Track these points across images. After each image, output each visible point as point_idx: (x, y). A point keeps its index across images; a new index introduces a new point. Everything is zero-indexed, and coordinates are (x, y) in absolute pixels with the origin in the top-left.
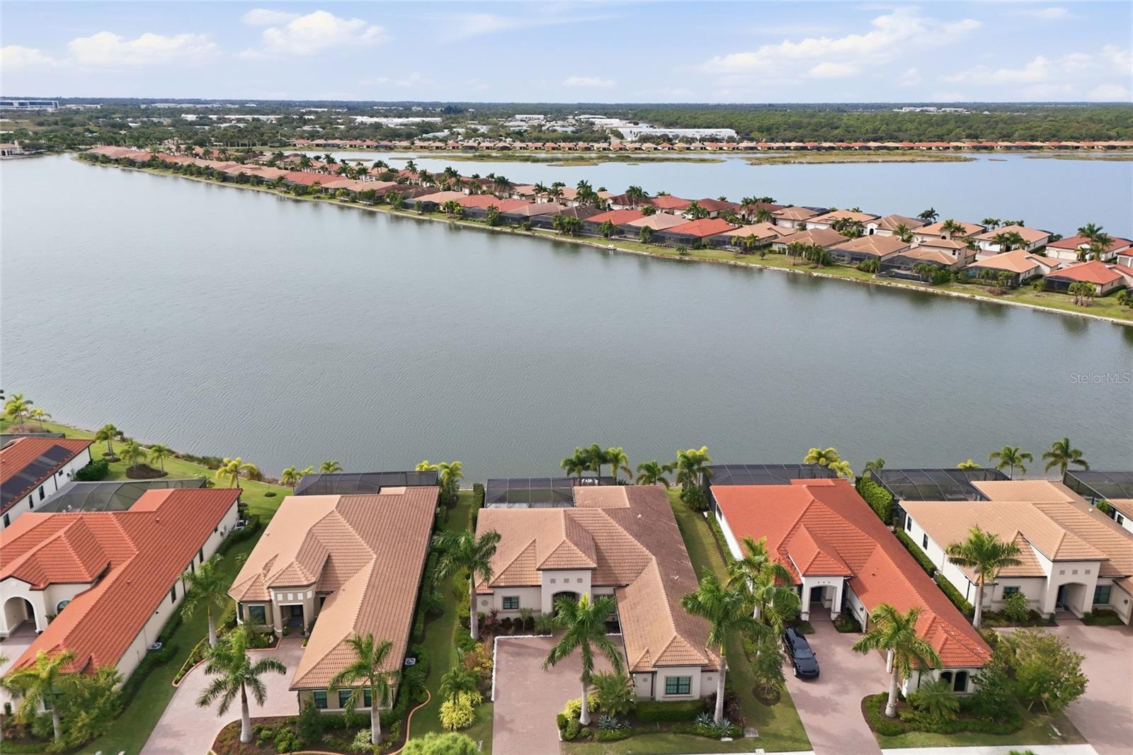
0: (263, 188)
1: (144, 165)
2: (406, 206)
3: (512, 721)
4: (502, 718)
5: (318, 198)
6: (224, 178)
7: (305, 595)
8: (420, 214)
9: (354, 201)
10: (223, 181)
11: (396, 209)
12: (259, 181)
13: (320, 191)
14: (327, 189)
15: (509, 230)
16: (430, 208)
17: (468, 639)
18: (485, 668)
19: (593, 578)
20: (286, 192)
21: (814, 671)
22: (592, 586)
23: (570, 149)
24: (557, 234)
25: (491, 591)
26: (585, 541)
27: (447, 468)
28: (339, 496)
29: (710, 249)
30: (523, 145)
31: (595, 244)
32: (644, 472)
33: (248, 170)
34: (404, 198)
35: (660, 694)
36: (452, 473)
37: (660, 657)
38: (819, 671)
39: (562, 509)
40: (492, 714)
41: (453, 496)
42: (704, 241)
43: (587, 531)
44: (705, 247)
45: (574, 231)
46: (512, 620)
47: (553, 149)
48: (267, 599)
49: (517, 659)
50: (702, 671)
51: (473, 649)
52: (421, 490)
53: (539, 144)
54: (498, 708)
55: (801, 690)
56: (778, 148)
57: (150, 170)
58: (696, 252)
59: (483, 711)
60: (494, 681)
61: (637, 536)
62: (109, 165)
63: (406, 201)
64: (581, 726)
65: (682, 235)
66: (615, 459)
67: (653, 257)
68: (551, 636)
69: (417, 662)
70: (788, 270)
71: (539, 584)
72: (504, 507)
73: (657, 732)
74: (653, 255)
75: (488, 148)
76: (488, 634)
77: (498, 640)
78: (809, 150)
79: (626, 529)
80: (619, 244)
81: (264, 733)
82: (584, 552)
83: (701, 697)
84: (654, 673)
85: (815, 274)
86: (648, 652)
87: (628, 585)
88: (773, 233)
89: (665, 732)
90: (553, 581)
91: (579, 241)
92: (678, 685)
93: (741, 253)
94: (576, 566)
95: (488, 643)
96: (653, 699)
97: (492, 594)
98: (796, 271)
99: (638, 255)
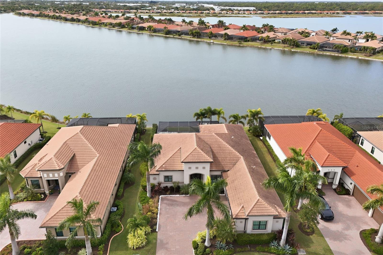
0: (80, 23)
1: (37, 16)
2: (133, 28)
3: (167, 243)
4: (161, 241)
5: (101, 26)
6: (66, 20)
7: (59, 175)
8: (138, 31)
9: (114, 27)
10: (66, 21)
11: (129, 29)
12: (79, 21)
13: (101, 24)
14: (104, 23)
15: (172, 36)
16: (142, 29)
17: (146, 197)
18: (153, 213)
19: (211, 167)
20: (89, 24)
21: (331, 217)
22: (210, 171)
23: (195, 13)
24: (191, 37)
25: (158, 173)
26: (206, 148)
27: (140, 116)
28: (82, 126)
29: (251, 42)
30: (178, 11)
31: (206, 41)
32: (232, 119)
33: (75, 16)
34: (132, 25)
35: (249, 229)
36: (142, 118)
37: (251, 211)
38: (334, 217)
39: (195, 133)
40: (156, 239)
41: (144, 130)
42: (248, 39)
43: (207, 144)
44: (249, 41)
45: (197, 36)
46: (169, 187)
47: (189, 13)
48: (39, 176)
49: (171, 207)
50: (274, 218)
51: (148, 202)
52: (127, 125)
53: (184, 11)
54: (160, 235)
55: (325, 227)
56: (272, 13)
57: (40, 18)
58: (245, 43)
59: (151, 237)
60: (158, 220)
61: (233, 147)
62: (25, 16)
63: (133, 26)
64: (206, 247)
65: (240, 36)
66: (219, 113)
67: (228, 45)
68: (189, 195)
69: (117, 209)
70: (282, 49)
71: (183, 169)
72: (166, 134)
73: (248, 251)
74: (228, 44)
75: (165, 12)
76: (156, 194)
77: (161, 198)
78: (283, 14)
79: (227, 143)
80: (215, 40)
81: (26, 250)
82: (206, 154)
83: (272, 231)
84: (246, 219)
85: (293, 50)
86: (243, 207)
87: (229, 170)
88: (275, 36)
89: (253, 251)
90: (190, 168)
91: (199, 40)
92: (259, 225)
93: (263, 43)
94: (202, 161)
95: (156, 199)
96: (245, 232)
97: (158, 174)
98: (285, 49)
99: (222, 44)
